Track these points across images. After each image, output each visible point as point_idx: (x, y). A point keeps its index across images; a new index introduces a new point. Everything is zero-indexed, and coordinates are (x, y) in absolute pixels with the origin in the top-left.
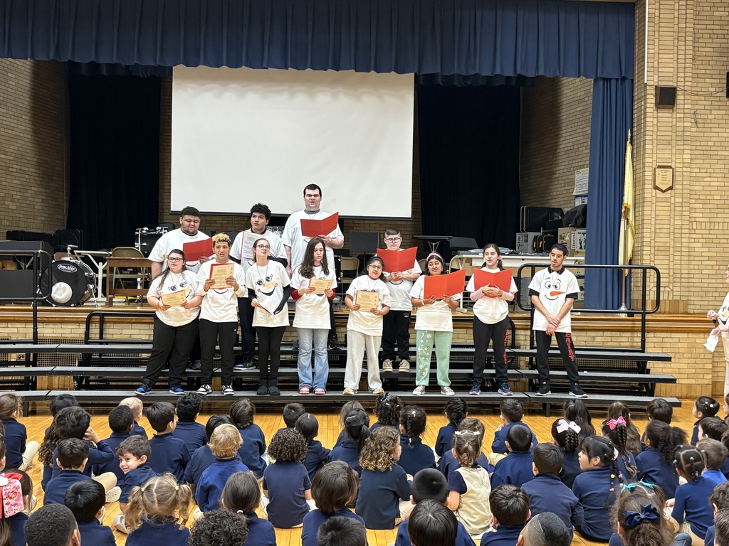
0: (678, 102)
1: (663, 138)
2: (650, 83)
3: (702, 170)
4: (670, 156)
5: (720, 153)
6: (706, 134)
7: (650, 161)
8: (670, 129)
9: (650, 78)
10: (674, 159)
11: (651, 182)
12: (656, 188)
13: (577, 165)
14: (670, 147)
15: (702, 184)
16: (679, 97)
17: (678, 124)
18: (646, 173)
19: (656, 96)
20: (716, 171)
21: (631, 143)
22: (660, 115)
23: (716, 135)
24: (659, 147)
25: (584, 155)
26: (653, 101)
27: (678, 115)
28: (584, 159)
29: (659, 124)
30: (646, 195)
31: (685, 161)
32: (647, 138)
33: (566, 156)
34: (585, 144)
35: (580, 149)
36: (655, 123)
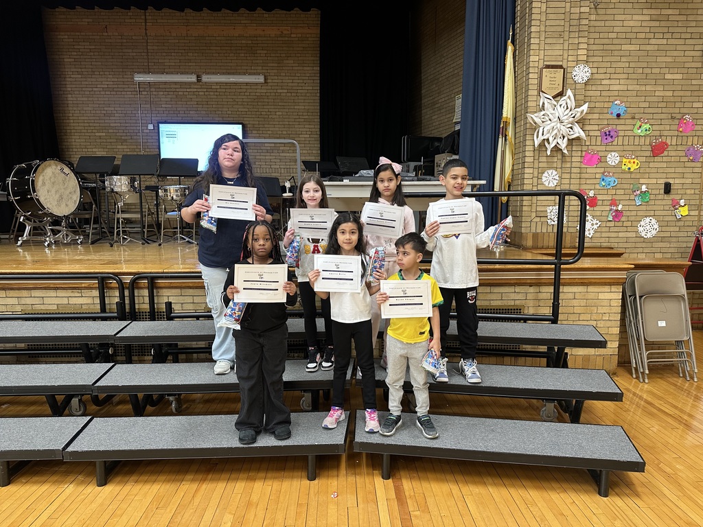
1: (553, 29)
3: (601, 71)
4: (560, 52)
5: (624, 47)
6: (607, 24)
7: (535, 59)
8: (562, 16)
10: (566, 56)
11: (536, 87)
13: (457, 90)
14: (561, 41)
15: (600, 88)
17: (573, 10)
18: (531, 76)
20: (618, 70)
21: (513, 42)
23: (620, 24)
24: (548, 41)
29: (549, 11)
30: (530, 104)
31: (580, 58)
32: (533, 29)
33: (448, 83)
35: (460, 73)
36: (544, 8)
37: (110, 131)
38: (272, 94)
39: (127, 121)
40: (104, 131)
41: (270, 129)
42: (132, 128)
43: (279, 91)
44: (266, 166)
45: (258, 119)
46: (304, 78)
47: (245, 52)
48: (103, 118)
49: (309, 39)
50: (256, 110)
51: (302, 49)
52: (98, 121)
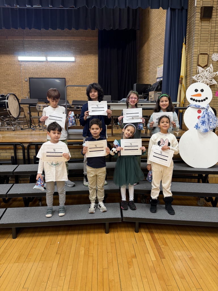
0: (213, 17)
1: (203, 38)
2: (199, 6)
4: (207, 48)
7: (195, 50)
8: (208, 32)
9: (199, 3)
10: (209, 49)
11: (196, 63)
12: (199, 65)
13: (158, 64)
14: (207, 43)
16: (213, 14)
17: (212, 30)
18: (194, 58)
19: (201, 13)
21: (185, 43)
22: (203, 24)
24: (201, 43)
25: (161, 59)
26: (199, 16)
27: (213, 25)
28: (161, 61)
29: (202, 30)
31: (215, 50)
32: (195, 38)
33: (153, 61)
34: (162, 54)
35: (159, 57)
36: (200, 29)
37: (9, 81)
38: (77, 66)
39: (16, 77)
40: (6, 81)
41: (77, 81)
42: (18, 80)
43: (80, 64)
44: (75, 97)
45: (72, 76)
46: (92, 59)
47: (66, 47)
48: (6, 76)
49: (94, 42)
50: (71, 72)
51: (90, 46)
52: (4, 77)
